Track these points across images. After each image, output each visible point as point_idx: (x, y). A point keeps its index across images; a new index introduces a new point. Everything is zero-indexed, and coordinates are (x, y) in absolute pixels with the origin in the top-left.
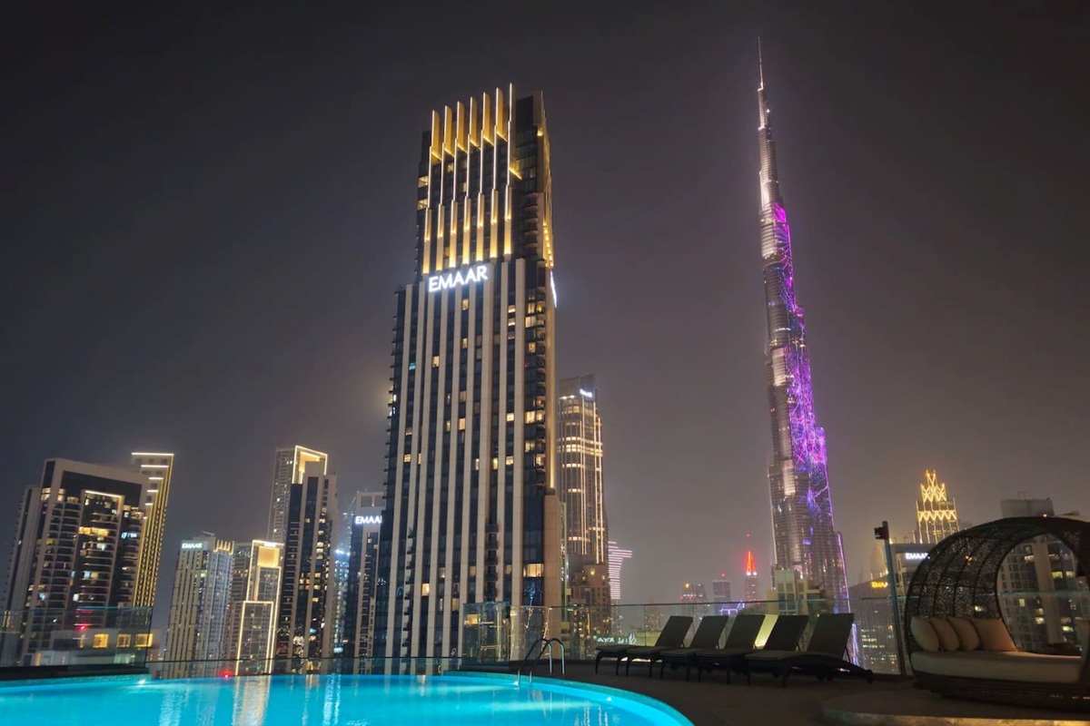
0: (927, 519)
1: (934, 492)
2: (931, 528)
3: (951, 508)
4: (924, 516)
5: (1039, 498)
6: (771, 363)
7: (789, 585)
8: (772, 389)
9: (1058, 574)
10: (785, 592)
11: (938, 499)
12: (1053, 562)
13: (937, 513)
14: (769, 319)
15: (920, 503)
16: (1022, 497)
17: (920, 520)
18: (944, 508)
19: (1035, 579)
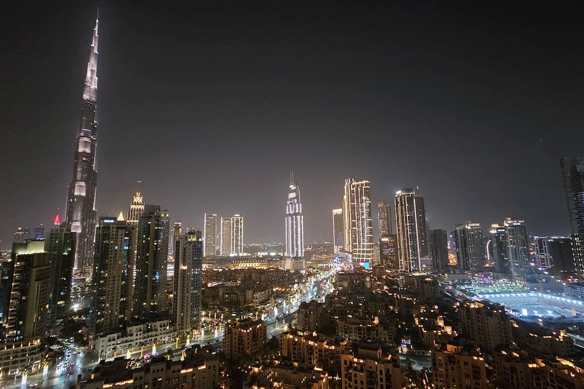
0: (134, 208)
1: (138, 199)
2: (135, 211)
3: (143, 205)
4: (133, 207)
5: (157, 205)
6: (79, 142)
7: (57, 230)
8: (77, 152)
9: (157, 228)
10: (54, 232)
11: (139, 202)
12: (156, 224)
13: (138, 206)
14: (81, 125)
15: (133, 203)
16: (152, 204)
17: (131, 208)
18: (140, 205)
19: (150, 229)
